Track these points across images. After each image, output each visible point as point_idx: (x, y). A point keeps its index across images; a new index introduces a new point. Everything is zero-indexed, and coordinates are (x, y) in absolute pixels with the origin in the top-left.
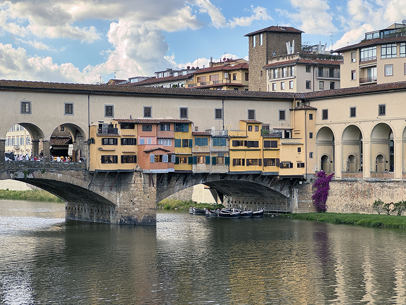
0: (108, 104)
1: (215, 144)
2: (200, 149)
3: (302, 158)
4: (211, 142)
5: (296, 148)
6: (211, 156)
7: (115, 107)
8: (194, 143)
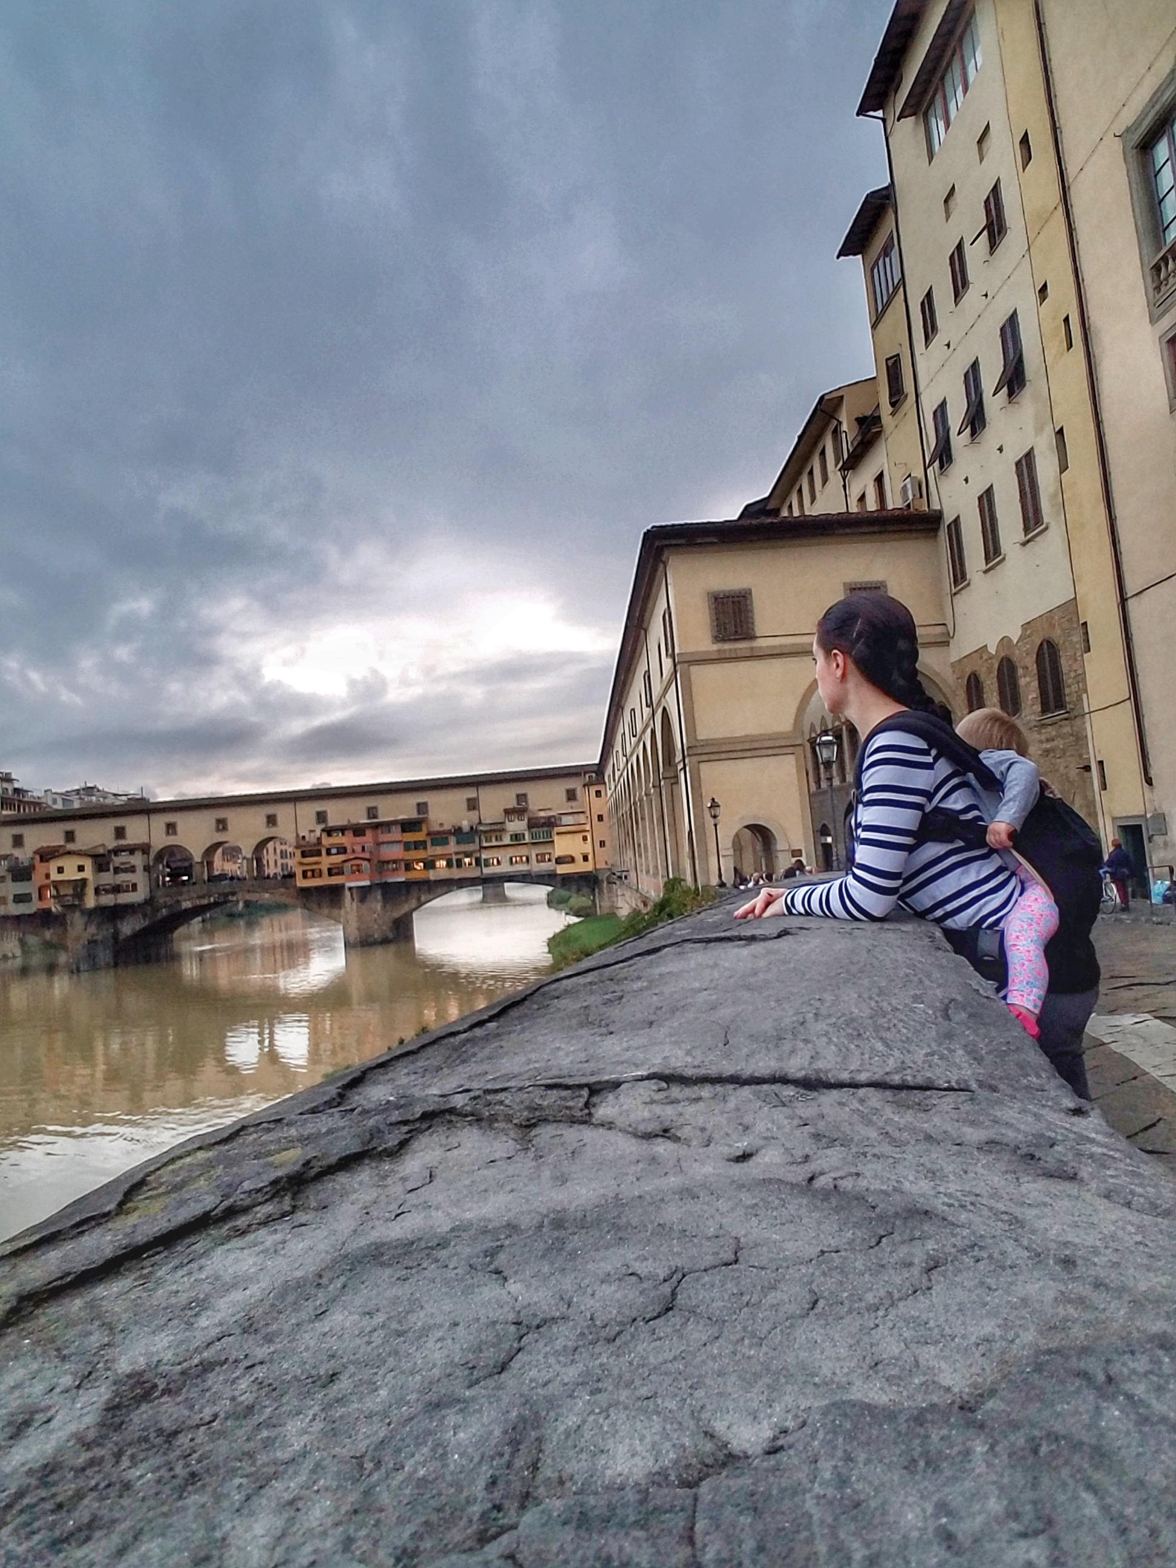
0: (320, 809)
1: (458, 843)
2: (439, 850)
3: (588, 848)
4: (452, 840)
5: (580, 836)
6: (454, 858)
7: (329, 811)
8: (429, 843)
